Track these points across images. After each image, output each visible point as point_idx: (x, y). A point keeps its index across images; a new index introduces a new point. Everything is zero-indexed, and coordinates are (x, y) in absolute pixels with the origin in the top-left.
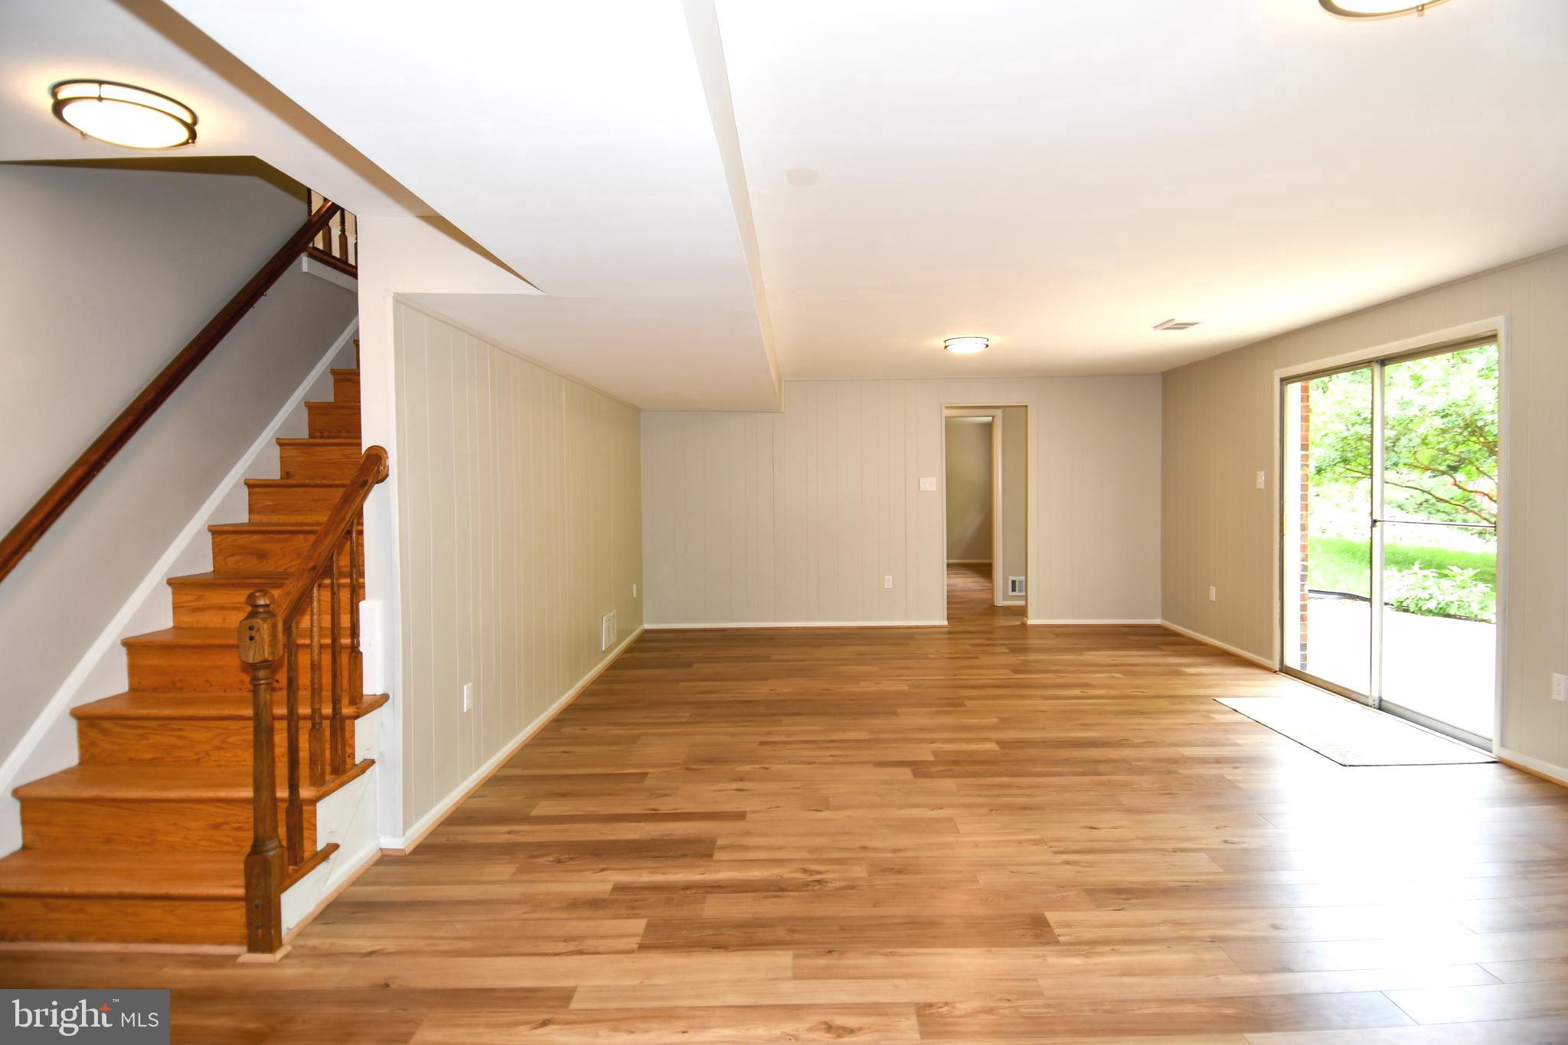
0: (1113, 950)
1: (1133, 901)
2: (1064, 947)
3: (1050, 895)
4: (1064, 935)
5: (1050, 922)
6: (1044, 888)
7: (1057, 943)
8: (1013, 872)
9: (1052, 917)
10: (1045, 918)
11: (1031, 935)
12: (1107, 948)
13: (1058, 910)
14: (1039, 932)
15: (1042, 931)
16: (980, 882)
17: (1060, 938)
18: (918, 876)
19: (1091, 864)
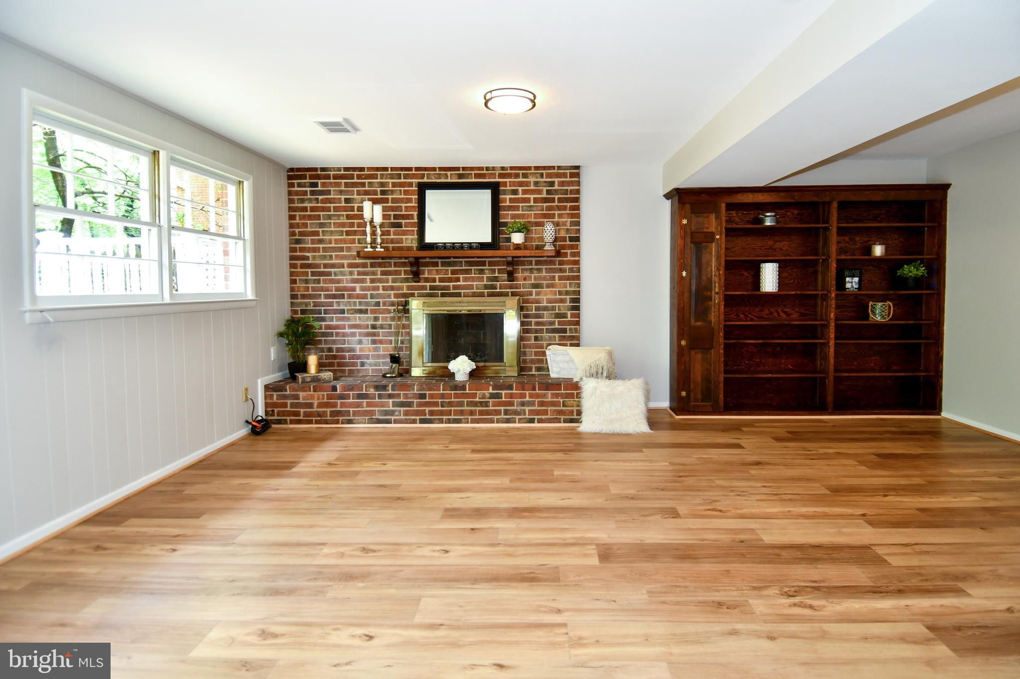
0: (564, 540)
1: (526, 571)
2: (594, 542)
3: (589, 577)
4: (592, 550)
5: (597, 558)
6: (591, 584)
7: (597, 545)
8: (615, 601)
9: (595, 561)
10: (600, 561)
11: (613, 549)
12: (568, 541)
13: (588, 565)
14: (607, 551)
15: (605, 552)
16: (645, 592)
17: (595, 547)
18: (700, 599)
19: (538, 610)
